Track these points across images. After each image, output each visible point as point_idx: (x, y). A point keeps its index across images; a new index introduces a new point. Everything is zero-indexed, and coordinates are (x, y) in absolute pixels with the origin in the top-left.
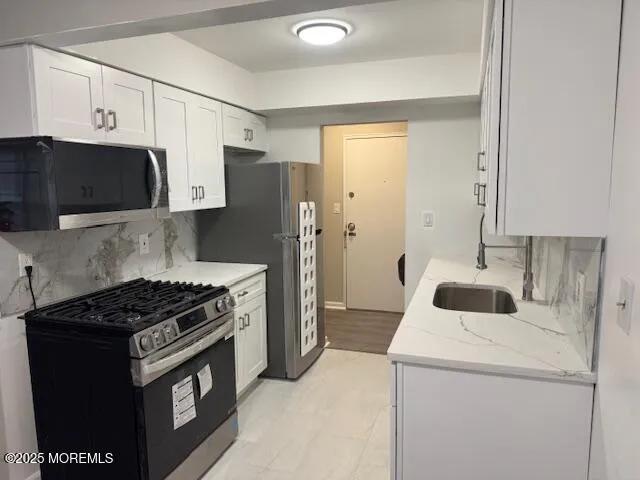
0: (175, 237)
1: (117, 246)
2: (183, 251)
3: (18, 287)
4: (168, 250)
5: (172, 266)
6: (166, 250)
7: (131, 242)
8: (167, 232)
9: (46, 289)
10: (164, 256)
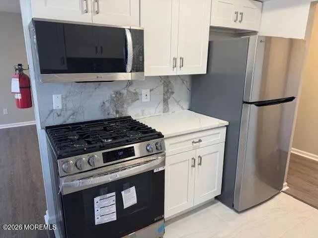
0: (173, 93)
1: (125, 95)
2: (178, 102)
3: (52, 114)
4: (165, 101)
5: (168, 111)
6: (164, 101)
7: (136, 94)
8: (166, 89)
9: (71, 117)
10: (162, 104)
